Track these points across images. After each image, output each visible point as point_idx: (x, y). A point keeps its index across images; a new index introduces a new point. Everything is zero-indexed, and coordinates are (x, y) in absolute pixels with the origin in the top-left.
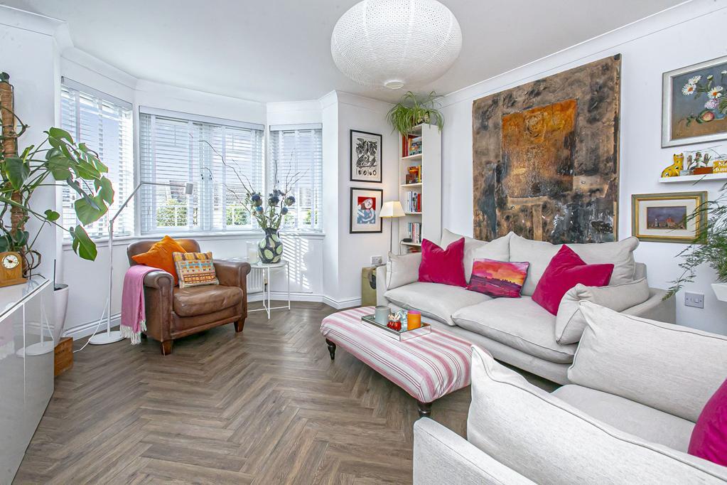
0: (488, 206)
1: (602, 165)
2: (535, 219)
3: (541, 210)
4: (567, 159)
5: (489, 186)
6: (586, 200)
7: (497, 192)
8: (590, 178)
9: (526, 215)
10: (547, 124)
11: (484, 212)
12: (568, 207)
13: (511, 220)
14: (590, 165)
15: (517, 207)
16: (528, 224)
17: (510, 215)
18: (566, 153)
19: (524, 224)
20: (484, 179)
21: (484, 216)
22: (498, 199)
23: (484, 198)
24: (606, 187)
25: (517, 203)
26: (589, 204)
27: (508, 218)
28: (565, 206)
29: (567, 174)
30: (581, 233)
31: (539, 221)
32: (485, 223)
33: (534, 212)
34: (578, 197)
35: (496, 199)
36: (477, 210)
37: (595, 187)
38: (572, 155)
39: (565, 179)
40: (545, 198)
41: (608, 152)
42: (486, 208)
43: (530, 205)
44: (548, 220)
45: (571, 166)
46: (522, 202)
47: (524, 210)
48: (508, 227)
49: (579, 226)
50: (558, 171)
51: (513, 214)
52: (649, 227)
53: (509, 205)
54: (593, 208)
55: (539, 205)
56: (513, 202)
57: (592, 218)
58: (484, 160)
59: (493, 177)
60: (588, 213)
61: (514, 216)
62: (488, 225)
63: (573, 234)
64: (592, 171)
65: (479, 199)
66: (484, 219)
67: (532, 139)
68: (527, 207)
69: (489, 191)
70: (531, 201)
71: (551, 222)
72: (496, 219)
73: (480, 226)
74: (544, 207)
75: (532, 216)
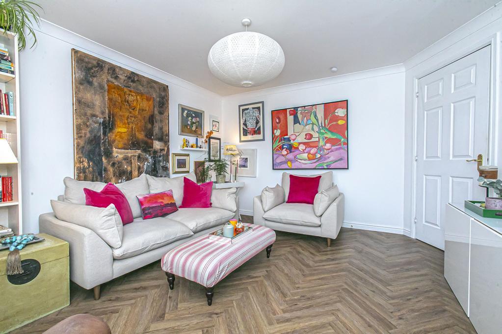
0: (94, 154)
1: (164, 137)
2: (133, 165)
3: (137, 159)
4: (150, 129)
5: (95, 137)
6: (159, 154)
7: (103, 143)
8: (160, 142)
9: (128, 162)
10: (139, 105)
11: (90, 159)
12: (151, 157)
13: (116, 166)
14: (159, 136)
15: (121, 156)
16: (129, 168)
17: (115, 161)
18: (149, 126)
19: (126, 169)
20: (89, 129)
21: (89, 163)
22: (104, 149)
23: (88, 146)
24: (166, 149)
25: (121, 153)
26: (160, 156)
27: (113, 164)
28: (150, 158)
29: (150, 138)
30: (157, 172)
31: (136, 167)
32: (91, 169)
33: (133, 161)
34: (155, 152)
35: (102, 149)
36: (80, 158)
37: (162, 148)
38: (152, 127)
39: (150, 141)
40: (139, 151)
41: (166, 131)
42: (91, 156)
43: (130, 155)
44: (141, 165)
45: (152, 135)
46: (124, 153)
47: (126, 158)
48: (113, 171)
49: (156, 169)
50: (146, 136)
51: (118, 161)
52: (178, 168)
53: (115, 154)
54: (161, 159)
55: (135, 156)
56: (117, 152)
57: (161, 164)
58: (89, 112)
59: (100, 129)
60: (160, 161)
61: (118, 163)
62: (94, 171)
63: (153, 173)
64: (160, 139)
65: (83, 147)
66: (89, 166)
67: (131, 110)
68: (128, 157)
69: (94, 141)
70: (130, 153)
71: (143, 167)
72: (102, 165)
73: (84, 172)
74: (139, 157)
75: (132, 163)
